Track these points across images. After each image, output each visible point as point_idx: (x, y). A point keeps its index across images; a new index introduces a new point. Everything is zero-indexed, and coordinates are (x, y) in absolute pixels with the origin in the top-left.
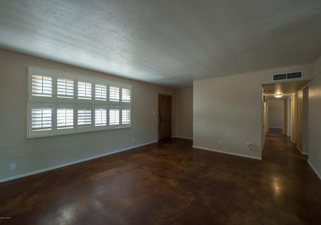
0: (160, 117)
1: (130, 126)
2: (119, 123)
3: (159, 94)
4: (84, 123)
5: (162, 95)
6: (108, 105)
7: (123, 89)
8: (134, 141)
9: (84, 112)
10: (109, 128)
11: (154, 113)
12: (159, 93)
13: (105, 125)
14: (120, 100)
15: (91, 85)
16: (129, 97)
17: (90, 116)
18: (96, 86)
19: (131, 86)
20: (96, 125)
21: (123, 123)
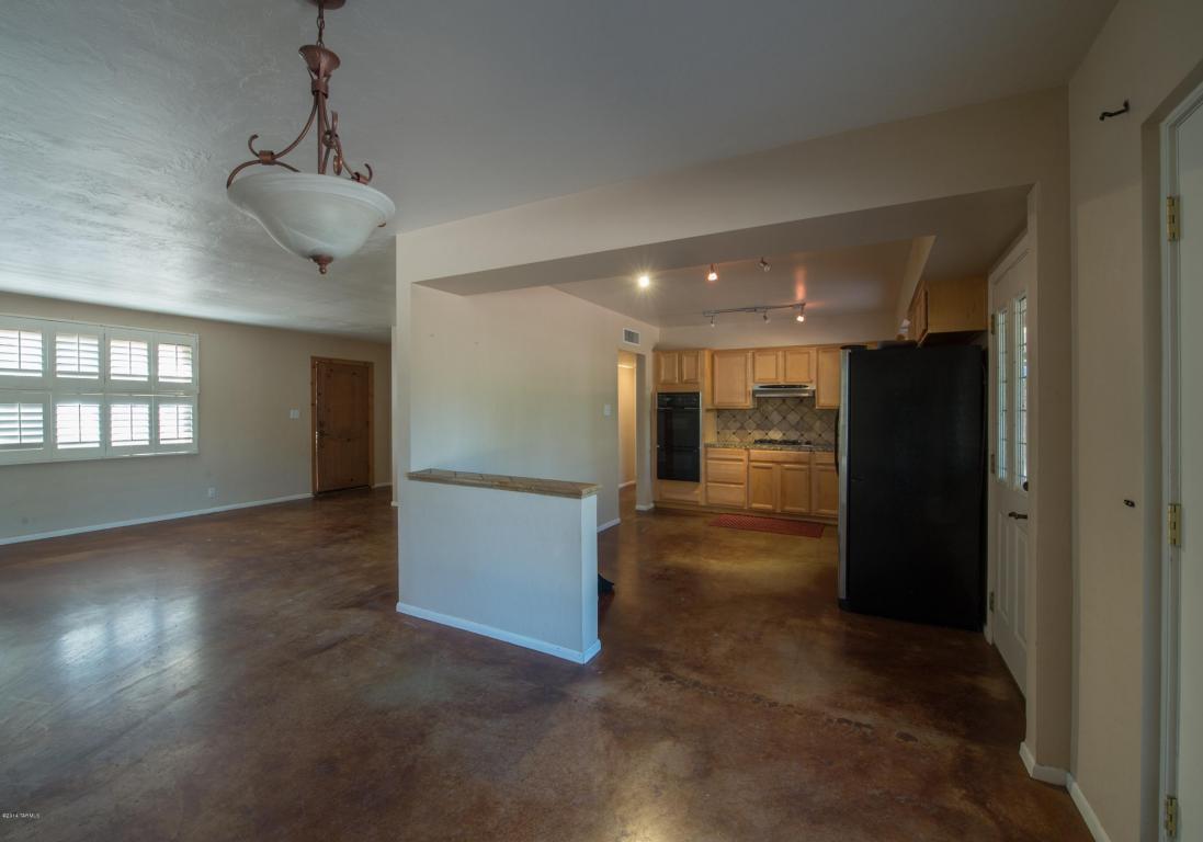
0: (320, 425)
1: (194, 450)
2: (150, 441)
3: (313, 358)
4: (17, 441)
5: (330, 360)
6: (104, 391)
7: (161, 347)
8: (211, 492)
9: (16, 410)
10: (109, 455)
11: (294, 414)
12: (314, 355)
13: (97, 445)
14: (153, 376)
15: (39, 337)
16: (190, 368)
17: (39, 421)
18: (58, 339)
19: (194, 338)
20: (60, 447)
21: (162, 442)
